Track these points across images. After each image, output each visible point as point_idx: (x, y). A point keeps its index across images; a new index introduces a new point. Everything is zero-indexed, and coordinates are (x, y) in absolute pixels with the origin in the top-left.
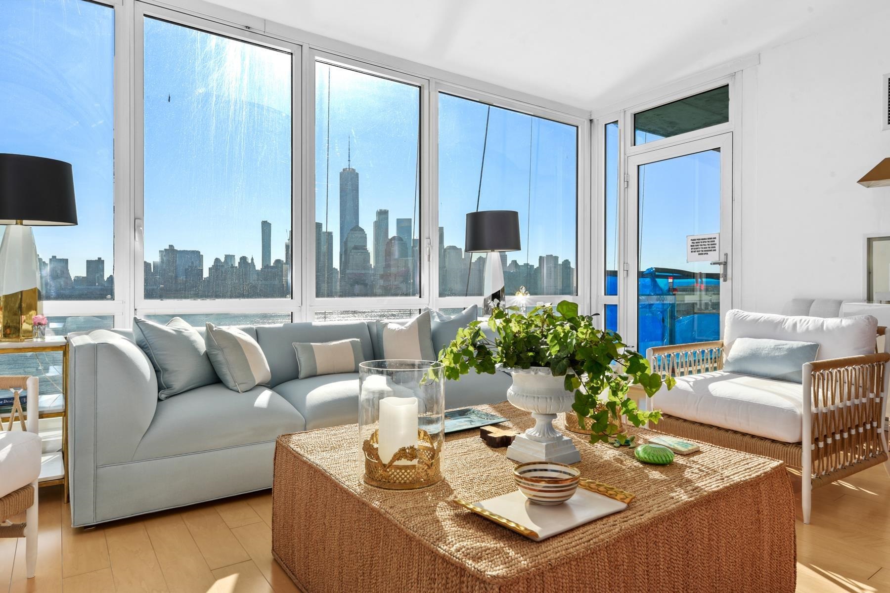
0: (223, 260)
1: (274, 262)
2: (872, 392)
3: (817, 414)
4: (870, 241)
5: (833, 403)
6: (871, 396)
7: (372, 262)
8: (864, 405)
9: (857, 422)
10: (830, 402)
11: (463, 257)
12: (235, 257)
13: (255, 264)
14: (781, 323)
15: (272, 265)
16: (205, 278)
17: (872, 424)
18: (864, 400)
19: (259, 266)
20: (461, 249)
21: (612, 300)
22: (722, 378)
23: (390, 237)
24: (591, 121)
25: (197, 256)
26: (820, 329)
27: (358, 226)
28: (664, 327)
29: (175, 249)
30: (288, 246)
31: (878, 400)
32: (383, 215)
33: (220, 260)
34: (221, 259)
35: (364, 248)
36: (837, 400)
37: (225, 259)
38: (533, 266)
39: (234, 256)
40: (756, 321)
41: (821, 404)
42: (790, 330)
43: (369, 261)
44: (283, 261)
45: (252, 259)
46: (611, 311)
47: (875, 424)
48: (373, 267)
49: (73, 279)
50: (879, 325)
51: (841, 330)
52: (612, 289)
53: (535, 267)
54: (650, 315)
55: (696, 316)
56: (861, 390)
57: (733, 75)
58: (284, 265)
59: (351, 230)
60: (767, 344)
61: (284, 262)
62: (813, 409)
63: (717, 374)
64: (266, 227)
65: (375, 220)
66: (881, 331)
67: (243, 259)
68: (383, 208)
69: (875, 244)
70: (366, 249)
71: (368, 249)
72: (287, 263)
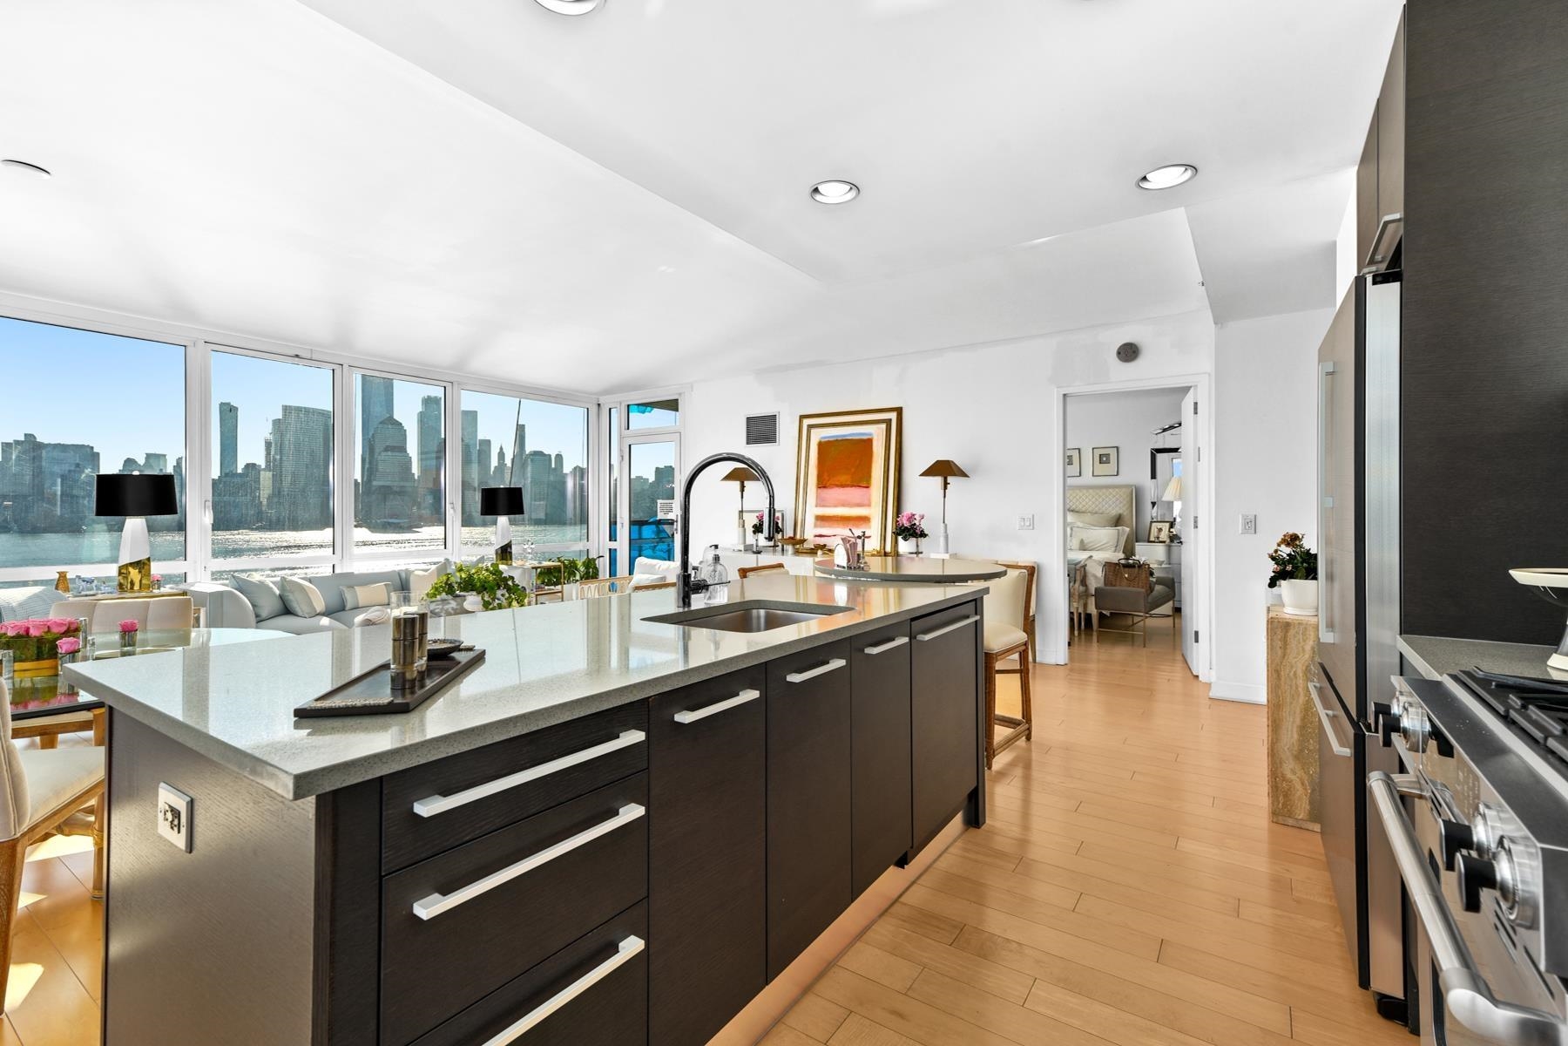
0: (141, 461)
1: (242, 466)
7: (415, 469)
11: (553, 466)
12: (167, 457)
14: (656, 565)
15: (239, 471)
19: (214, 473)
20: (550, 456)
21: (613, 545)
24: (599, 405)
27: (391, 417)
29: (38, 440)
30: (270, 443)
32: (432, 404)
34: (137, 460)
35: (403, 449)
37: (147, 461)
38: (648, 479)
39: (165, 456)
40: (645, 565)
42: (657, 569)
43: (410, 469)
44: (260, 466)
48: (416, 478)
52: (613, 537)
53: (650, 481)
57: (682, 394)
58: (262, 472)
59: (381, 423)
61: (263, 467)
64: (229, 414)
65: (421, 410)
68: (433, 394)
70: (406, 452)
71: (409, 451)
72: (268, 468)
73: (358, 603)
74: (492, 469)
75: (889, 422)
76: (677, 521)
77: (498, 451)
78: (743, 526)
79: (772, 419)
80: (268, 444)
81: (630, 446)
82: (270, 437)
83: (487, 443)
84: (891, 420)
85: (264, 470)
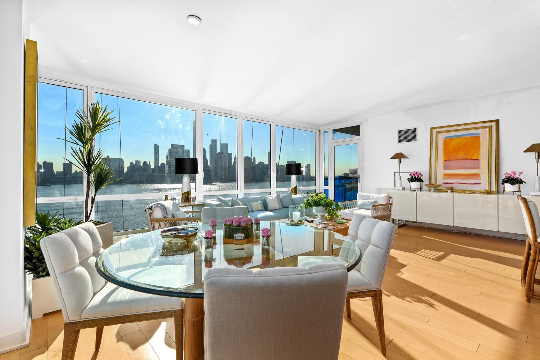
0: (134, 163)
1: (160, 164)
2: (388, 212)
3: (374, 216)
4: (395, 173)
5: (378, 214)
6: (388, 213)
7: (209, 164)
8: (386, 215)
9: (384, 219)
10: (377, 214)
12: (141, 162)
13: (151, 165)
14: (370, 196)
15: (159, 165)
16: (125, 172)
17: (388, 219)
18: (386, 214)
19: (153, 166)
21: (326, 187)
22: (356, 210)
23: (217, 152)
24: (319, 130)
25: (121, 161)
26: (378, 197)
28: (342, 196)
29: (110, 157)
30: (168, 156)
31: (389, 214)
32: (214, 142)
33: (133, 163)
36: (379, 213)
37: (136, 163)
40: (364, 195)
41: (375, 214)
42: (371, 198)
43: (208, 164)
45: (149, 163)
46: (326, 191)
47: (389, 219)
48: (209, 166)
49: (55, 173)
50: (390, 196)
51: (382, 197)
52: (326, 184)
54: (338, 192)
55: (353, 192)
56: (385, 211)
57: (361, 123)
60: (367, 201)
61: (166, 164)
62: (373, 215)
63: (355, 209)
64: (157, 148)
65: (211, 145)
66: (391, 198)
67: (145, 163)
68: (214, 139)
69: (396, 174)
70: (206, 158)
71: (207, 158)
72: (167, 164)
73: (253, 210)
74: (233, 163)
75: (490, 128)
76: (359, 177)
77: (234, 157)
78: (401, 179)
79: (414, 131)
80: (167, 157)
81: (334, 146)
82: (168, 155)
83: (231, 154)
84: (491, 126)
85: (166, 165)
